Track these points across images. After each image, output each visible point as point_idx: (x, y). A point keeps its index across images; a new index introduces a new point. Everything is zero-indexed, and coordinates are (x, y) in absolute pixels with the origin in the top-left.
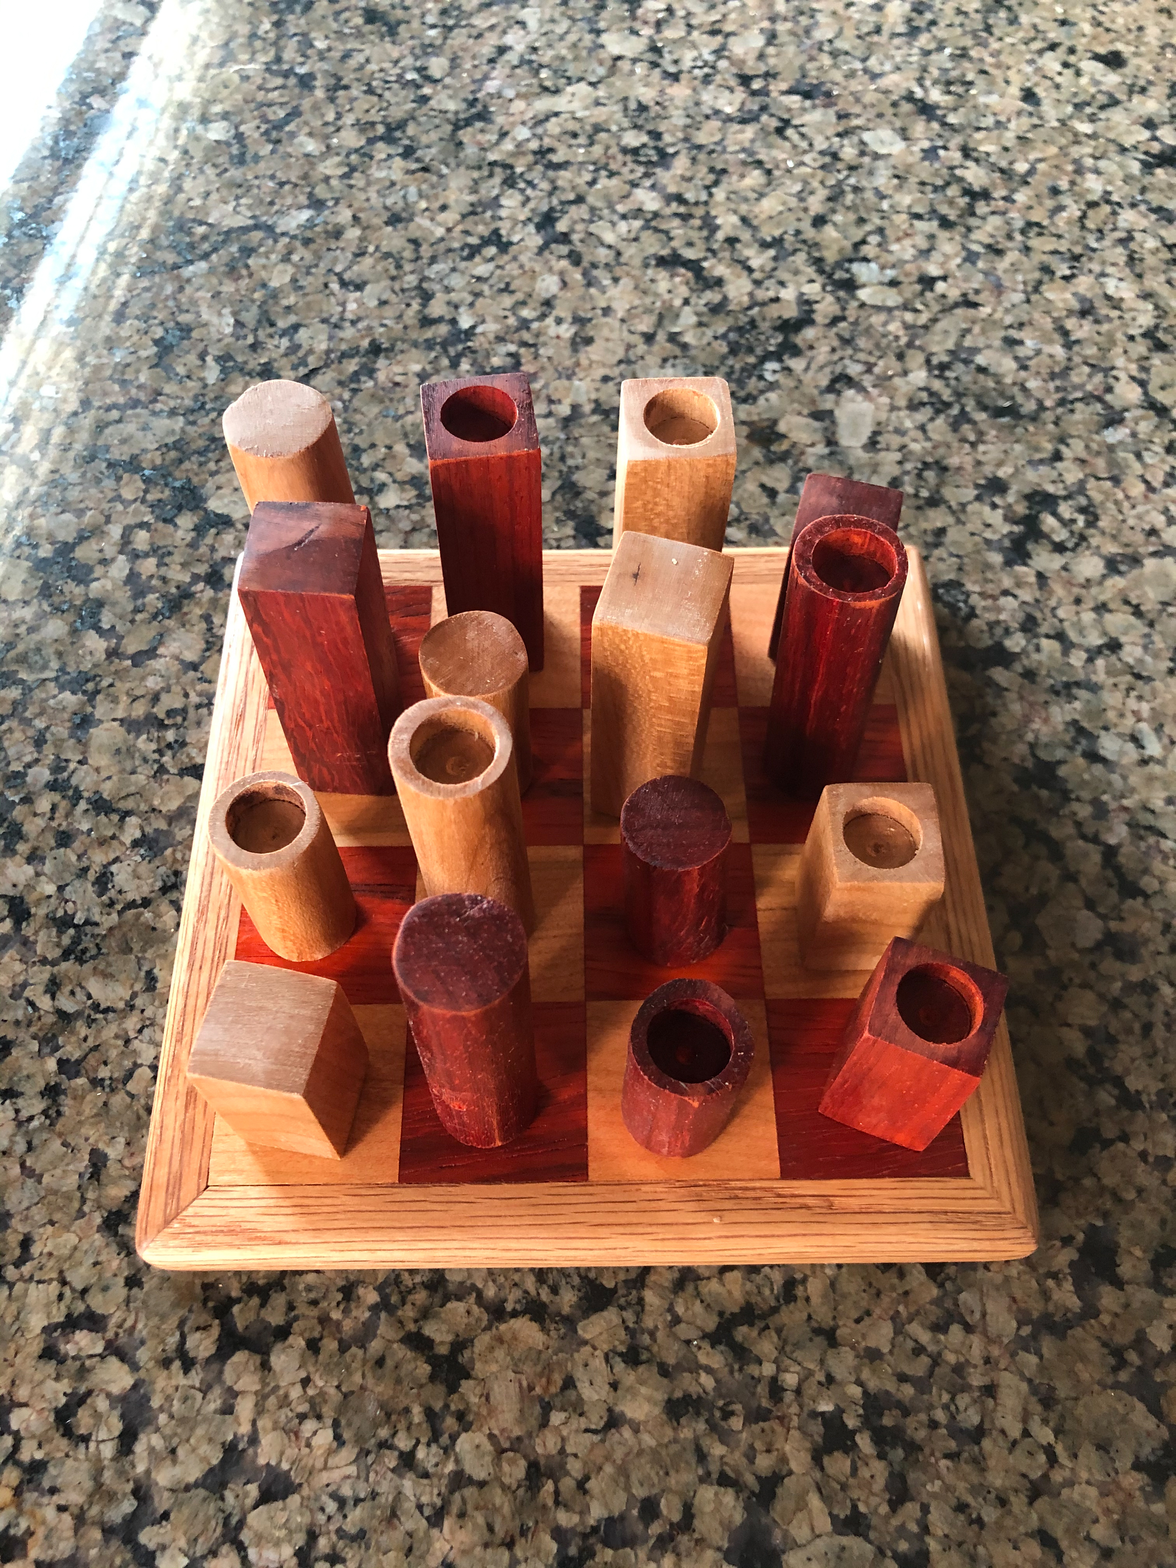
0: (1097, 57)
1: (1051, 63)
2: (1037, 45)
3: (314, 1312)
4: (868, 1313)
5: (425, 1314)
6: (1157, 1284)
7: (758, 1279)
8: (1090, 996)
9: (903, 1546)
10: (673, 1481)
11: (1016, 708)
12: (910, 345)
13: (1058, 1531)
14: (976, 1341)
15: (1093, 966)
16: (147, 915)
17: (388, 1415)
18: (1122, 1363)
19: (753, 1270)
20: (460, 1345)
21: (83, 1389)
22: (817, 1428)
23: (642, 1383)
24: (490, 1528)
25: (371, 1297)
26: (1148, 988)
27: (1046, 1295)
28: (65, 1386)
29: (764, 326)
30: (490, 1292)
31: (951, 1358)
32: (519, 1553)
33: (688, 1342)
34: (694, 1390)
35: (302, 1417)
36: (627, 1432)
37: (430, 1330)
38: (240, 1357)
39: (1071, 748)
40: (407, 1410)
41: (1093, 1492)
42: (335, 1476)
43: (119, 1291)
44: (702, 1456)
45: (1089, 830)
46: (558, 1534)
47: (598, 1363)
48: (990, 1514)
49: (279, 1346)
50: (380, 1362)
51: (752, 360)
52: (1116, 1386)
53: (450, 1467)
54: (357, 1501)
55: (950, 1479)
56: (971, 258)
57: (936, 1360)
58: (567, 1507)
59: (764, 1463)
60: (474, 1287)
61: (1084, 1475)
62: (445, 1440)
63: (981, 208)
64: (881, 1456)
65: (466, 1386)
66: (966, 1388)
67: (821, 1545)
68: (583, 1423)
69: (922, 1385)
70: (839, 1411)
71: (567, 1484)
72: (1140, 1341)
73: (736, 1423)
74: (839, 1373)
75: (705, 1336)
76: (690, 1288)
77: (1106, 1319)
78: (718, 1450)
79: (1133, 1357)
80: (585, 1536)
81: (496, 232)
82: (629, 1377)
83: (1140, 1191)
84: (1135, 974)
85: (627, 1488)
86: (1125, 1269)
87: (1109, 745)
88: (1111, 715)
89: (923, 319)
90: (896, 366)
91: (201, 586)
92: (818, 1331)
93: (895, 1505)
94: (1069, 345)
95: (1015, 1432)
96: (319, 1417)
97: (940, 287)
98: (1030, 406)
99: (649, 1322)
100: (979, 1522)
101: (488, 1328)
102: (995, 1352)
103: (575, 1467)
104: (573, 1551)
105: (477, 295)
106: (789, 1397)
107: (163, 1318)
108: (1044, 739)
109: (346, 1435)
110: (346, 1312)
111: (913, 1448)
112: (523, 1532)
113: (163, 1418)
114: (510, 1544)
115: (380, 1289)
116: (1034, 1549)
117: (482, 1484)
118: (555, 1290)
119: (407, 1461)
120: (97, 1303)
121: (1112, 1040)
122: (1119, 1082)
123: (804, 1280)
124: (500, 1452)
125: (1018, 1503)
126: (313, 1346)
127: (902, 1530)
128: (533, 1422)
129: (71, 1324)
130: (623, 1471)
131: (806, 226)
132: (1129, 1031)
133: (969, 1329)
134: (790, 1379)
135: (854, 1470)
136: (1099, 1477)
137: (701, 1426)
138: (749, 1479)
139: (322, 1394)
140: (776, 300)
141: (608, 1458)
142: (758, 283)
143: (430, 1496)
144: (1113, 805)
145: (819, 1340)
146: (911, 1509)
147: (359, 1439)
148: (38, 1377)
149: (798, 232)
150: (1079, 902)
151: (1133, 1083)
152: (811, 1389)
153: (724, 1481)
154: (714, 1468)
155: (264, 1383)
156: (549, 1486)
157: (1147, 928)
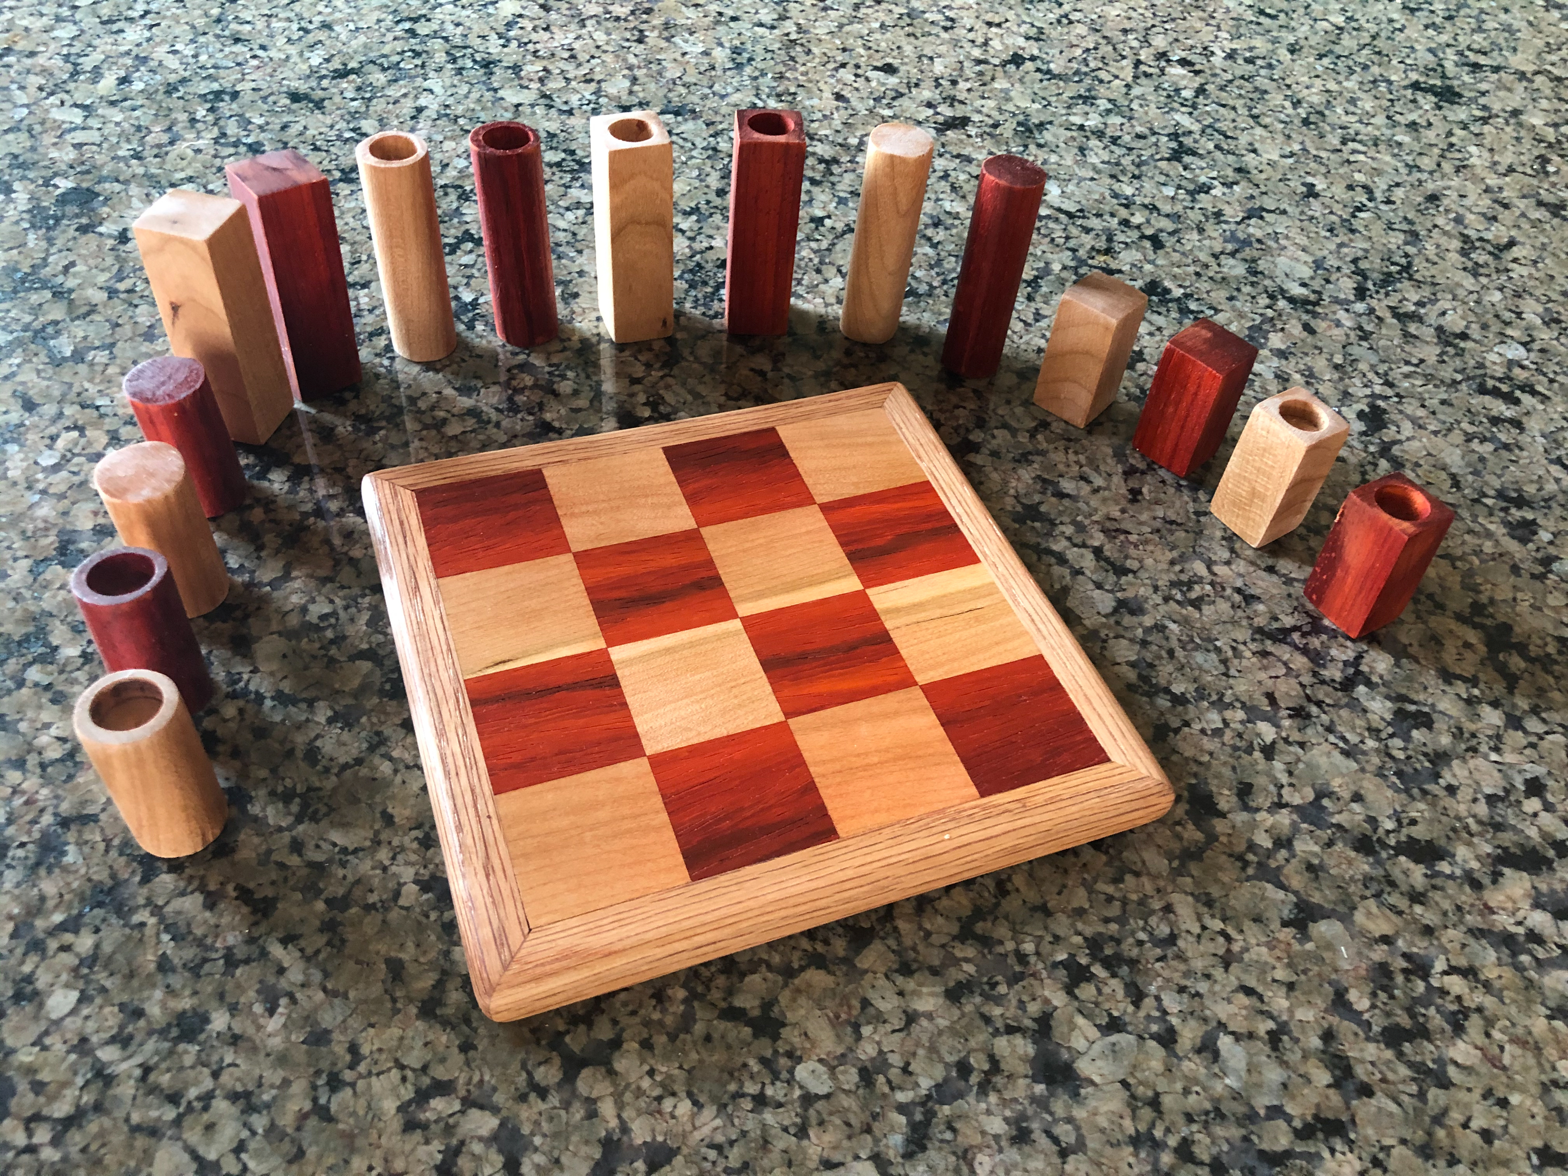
0: (876, 68)
1: (846, 75)
2: (831, 66)
3: (637, 1020)
4: (1064, 886)
5: (730, 992)
6: (1246, 808)
7: (976, 887)
8: (1124, 642)
9: (1154, 1028)
10: (973, 1043)
11: (995, 476)
12: (822, 262)
13: (1252, 983)
14: (1145, 879)
15: (1118, 623)
16: (364, 771)
17: (731, 1074)
18: (1246, 864)
19: (968, 884)
20: (767, 1005)
21: (454, 1142)
22: (1062, 973)
23: (921, 985)
24: (848, 1124)
25: (681, 994)
26: (1160, 628)
27: (1179, 837)
28: (437, 1145)
29: (709, 266)
30: (776, 959)
31: (1134, 897)
32: (877, 1132)
33: (943, 946)
34: (961, 977)
35: (659, 1099)
36: (924, 1022)
37: (739, 1002)
38: (586, 1073)
39: (1043, 493)
40: (745, 1065)
41: (1264, 950)
42: (706, 1131)
43: (457, 1058)
44: (987, 1020)
45: (1078, 540)
46: (902, 1109)
47: (882, 982)
48: (1203, 987)
49: (617, 1054)
50: (708, 1038)
51: (709, 290)
52: (1248, 879)
53: (797, 1093)
54: (732, 1143)
55: (1166, 973)
56: (842, 201)
57: (1125, 902)
58: (901, 1089)
59: (1034, 1008)
60: (761, 960)
61: (1253, 941)
62: (784, 1075)
63: (835, 169)
64: (1114, 975)
65: (785, 1032)
66: (1153, 912)
67: (1097, 1047)
68: (888, 1027)
69: (1121, 920)
70: (1072, 956)
71: (894, 1073)
72: (1252, 847)
73: (1002, 989)
74: (1061, 932)
75: (954, 938)
76: (929, 908)
77: (1224, 839)
78: (997, 1011)
79: (1251, 857)
80: (923, 1104)
81: (467, 232)
82: (910, 984)
83: (1211, 754)
84: (1148, 621)
85: (941, 1060)
86: (1223, 805)
87: (1067, 486)
88: (1061, 467)
89: (824, 244)
90: (817, 279)
91: (312, 520)
92: (1034, 909)
93: (1137, 1004)
94: (934, 246)
95: (1197, 930)
96: (674, 1094)
97: (827, 222)
98: (923, 288)
99: (908, 942)
100: (1198, 994)
101: (786, 985)
102: (1162, 883)
103: (895, 1060)
104: (918, 1117)
105: (470, 277)
106: (1033, 959)
107: (505, 1066)
108: (1022, 491)
109: (702, 1099)
110: (664, 1011)
111: (1133, 963)
112: (875, 1117)
113: (537, 1140)
114: (868, 1130)
115: (684, 986)
116: (1242, 999)
117: (828, 1096)
118: (826, 942)
119: (761, 1101)
120: (440, 1073)
121: (1151, 666)
122: (1167, 691)
123: (1009, 879)
124: (832, 1069)
125: (1218, 973)
126: (647, 1045)
127: (1148, 1017)
128: (849, 1040)
129: (422, 1097)
130: (933, 1049)
131: (712, 196)
132: (1160, 658)
133: (1137, 874)
134: (1029, 947)
135: (1099, 992)
136: (1264, 939)
137: (978, 1000)
138: (1028, 1023)
139: (669, 1076)
140: (711, 248)
141: (918, 1044)
142: (692, 239)
143: (789, 1117)
144: (1087, 522)
145: (1039, 915)
146: (1149, 1003)
147: (714, 1099)
148: (408, 1147)
149: (708, 202)
150: (1091, 586)
151: (1178, 688)
152: (1046, 948)
153: (1010, 1030)
154: (999, 1024)
155: (615, 1084)
156: (881, 1079)
157: (1142, 591)
